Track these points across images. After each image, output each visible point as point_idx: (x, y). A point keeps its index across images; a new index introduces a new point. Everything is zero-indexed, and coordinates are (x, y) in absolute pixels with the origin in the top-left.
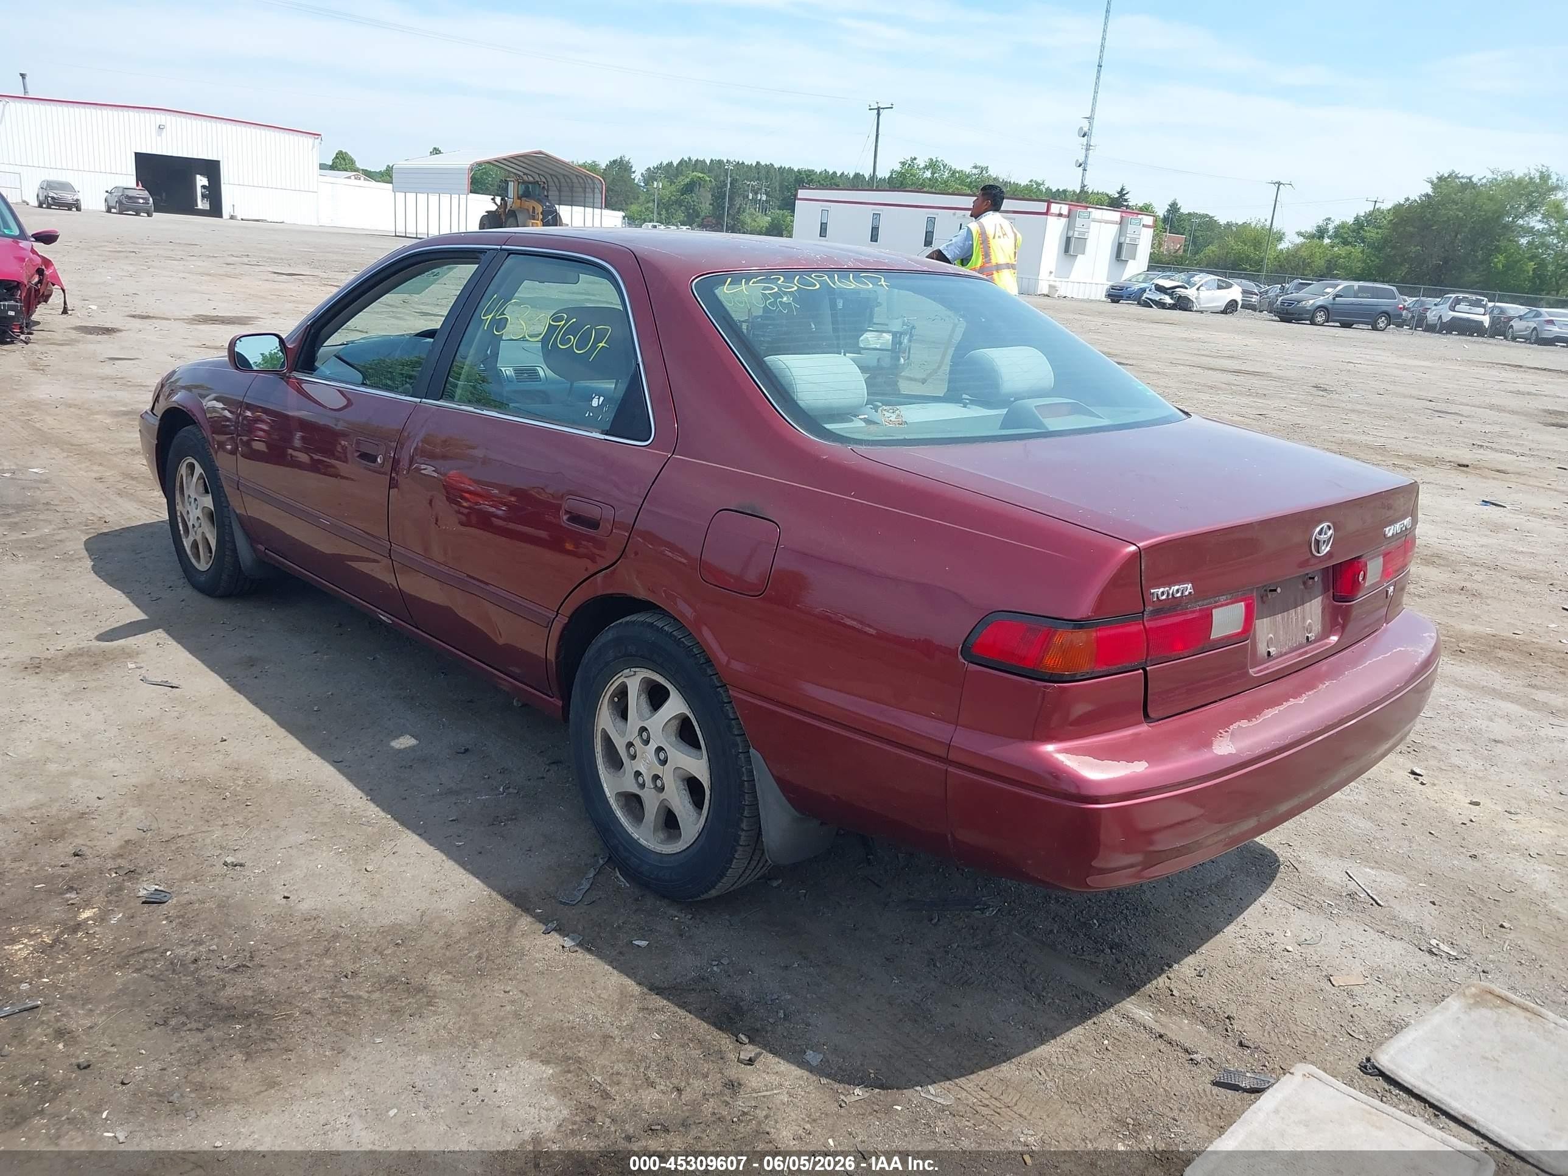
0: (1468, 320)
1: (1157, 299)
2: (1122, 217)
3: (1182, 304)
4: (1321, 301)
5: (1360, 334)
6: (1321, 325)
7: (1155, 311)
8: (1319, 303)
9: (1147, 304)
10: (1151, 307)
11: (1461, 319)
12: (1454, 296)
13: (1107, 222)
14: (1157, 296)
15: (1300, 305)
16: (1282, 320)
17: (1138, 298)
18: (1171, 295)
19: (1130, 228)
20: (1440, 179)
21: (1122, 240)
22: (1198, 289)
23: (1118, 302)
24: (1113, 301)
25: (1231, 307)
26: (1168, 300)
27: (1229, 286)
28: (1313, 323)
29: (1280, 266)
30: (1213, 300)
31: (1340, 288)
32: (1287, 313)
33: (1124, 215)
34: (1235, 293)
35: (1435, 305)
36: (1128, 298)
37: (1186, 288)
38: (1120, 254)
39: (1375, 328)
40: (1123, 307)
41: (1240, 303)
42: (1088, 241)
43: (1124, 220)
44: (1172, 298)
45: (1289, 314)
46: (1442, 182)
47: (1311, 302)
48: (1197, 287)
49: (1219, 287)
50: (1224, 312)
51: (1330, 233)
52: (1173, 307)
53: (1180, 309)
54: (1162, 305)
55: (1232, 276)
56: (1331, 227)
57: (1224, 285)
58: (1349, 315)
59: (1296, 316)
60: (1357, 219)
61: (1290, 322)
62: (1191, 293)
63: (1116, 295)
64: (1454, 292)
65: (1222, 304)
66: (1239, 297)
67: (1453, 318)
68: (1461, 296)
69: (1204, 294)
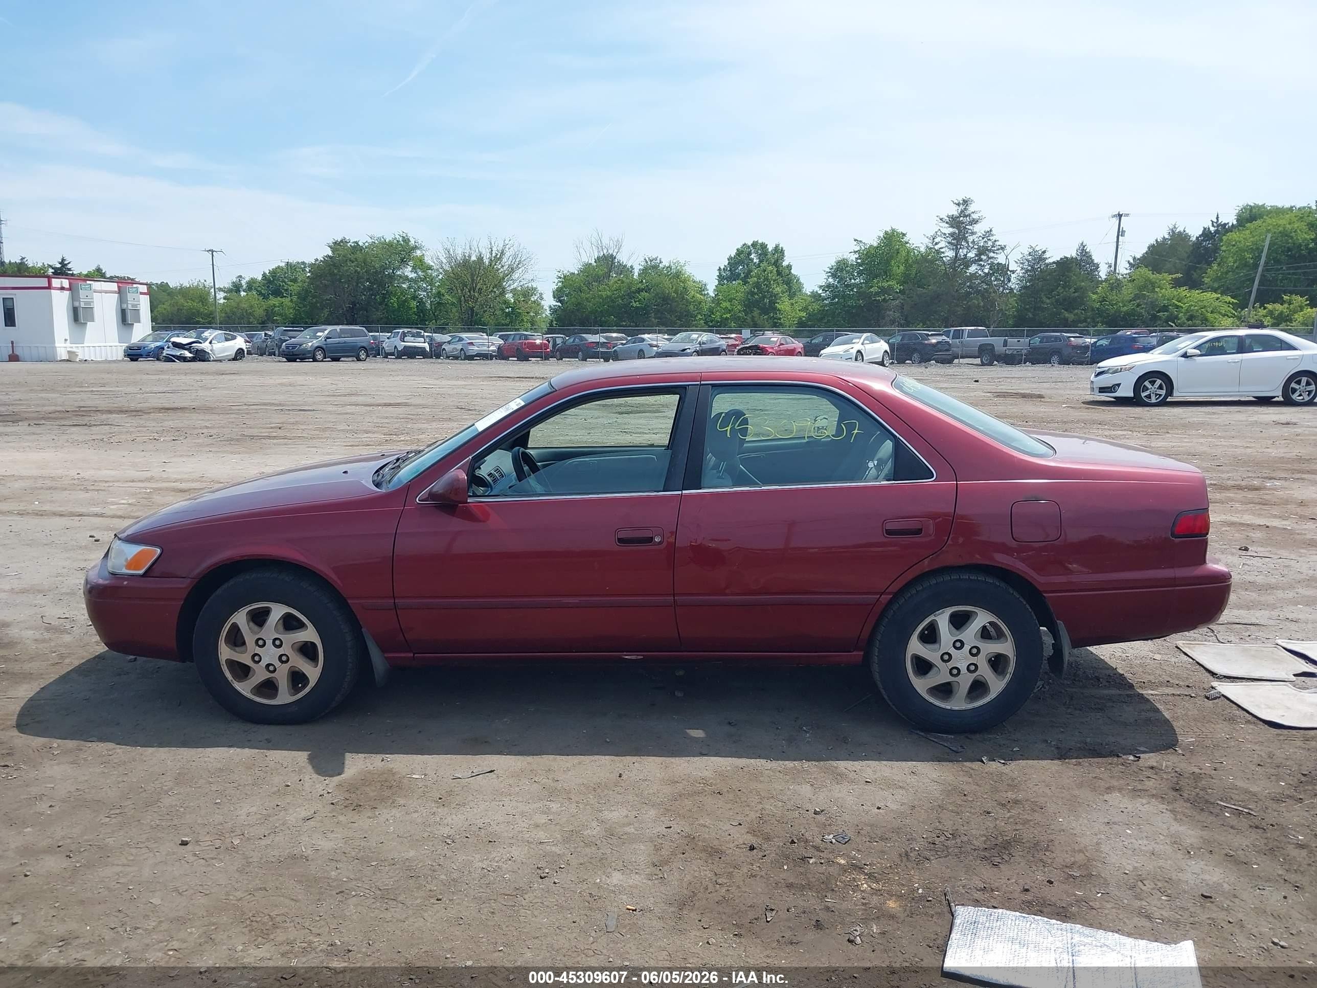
0: (415, 347)
1: (178, 354)
2: (119, 287)
3: (201, 356)
4: (315, 343)
5: (346, 365)
6: (322, 361)
7: (178, 364)
8: (316, 345)
9: (169, 359)
10: (174, 361)
11: (410, 347)
12: (401, 331)
13: (106, 292)
14: (178, 352)
15: (302, 347)
16: (289, 360)
17: (157, 355)
18: (189, 350)
19: (130, 297)
20: (335, 243)
21: (124, 306)
22: (210, 343)
23: (136, 360)
24: (132, 360)
25: (239, 355)
26: (188, 354)
27: (234, 338)
28: (315, 360)
29: (228, 317)
30: (224, 350)
31: (326, 332)
32: (293, 355)
33: (120, 285)
34: (240, 342)
35: (388, 338)
36: (148, 356)
37: (200, 343)
38: (125, 319)
39: (359, 360)
40: (141, 365)
41: (246, 350)
42: (95, 310)
43: (122, 289)
44: (190, 353)
45: (294, 355)
46: (337, 246)
47: (310, 344)
48: (209, 341)
49: (227, 340)
50: (235, 359)
51: (244, 287)
52: (193, 360)
53: (199, 361)
54: (184, 359)
55: (236, 330)
56: (243, 282)
57: (230, 337)
58: (337, 351)
59: (300, 356)
60: (264, 275)
61: (295, 361)
62: (205, 346)
63: (134, 354)
64: (399, 328)
65: (232, 353)
66: (244, 346)
67: (405, 347)
68: (406, 330)
69: (217, 346)
